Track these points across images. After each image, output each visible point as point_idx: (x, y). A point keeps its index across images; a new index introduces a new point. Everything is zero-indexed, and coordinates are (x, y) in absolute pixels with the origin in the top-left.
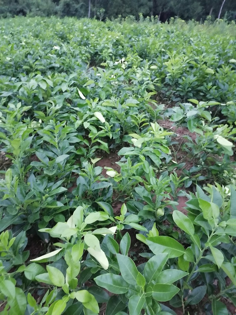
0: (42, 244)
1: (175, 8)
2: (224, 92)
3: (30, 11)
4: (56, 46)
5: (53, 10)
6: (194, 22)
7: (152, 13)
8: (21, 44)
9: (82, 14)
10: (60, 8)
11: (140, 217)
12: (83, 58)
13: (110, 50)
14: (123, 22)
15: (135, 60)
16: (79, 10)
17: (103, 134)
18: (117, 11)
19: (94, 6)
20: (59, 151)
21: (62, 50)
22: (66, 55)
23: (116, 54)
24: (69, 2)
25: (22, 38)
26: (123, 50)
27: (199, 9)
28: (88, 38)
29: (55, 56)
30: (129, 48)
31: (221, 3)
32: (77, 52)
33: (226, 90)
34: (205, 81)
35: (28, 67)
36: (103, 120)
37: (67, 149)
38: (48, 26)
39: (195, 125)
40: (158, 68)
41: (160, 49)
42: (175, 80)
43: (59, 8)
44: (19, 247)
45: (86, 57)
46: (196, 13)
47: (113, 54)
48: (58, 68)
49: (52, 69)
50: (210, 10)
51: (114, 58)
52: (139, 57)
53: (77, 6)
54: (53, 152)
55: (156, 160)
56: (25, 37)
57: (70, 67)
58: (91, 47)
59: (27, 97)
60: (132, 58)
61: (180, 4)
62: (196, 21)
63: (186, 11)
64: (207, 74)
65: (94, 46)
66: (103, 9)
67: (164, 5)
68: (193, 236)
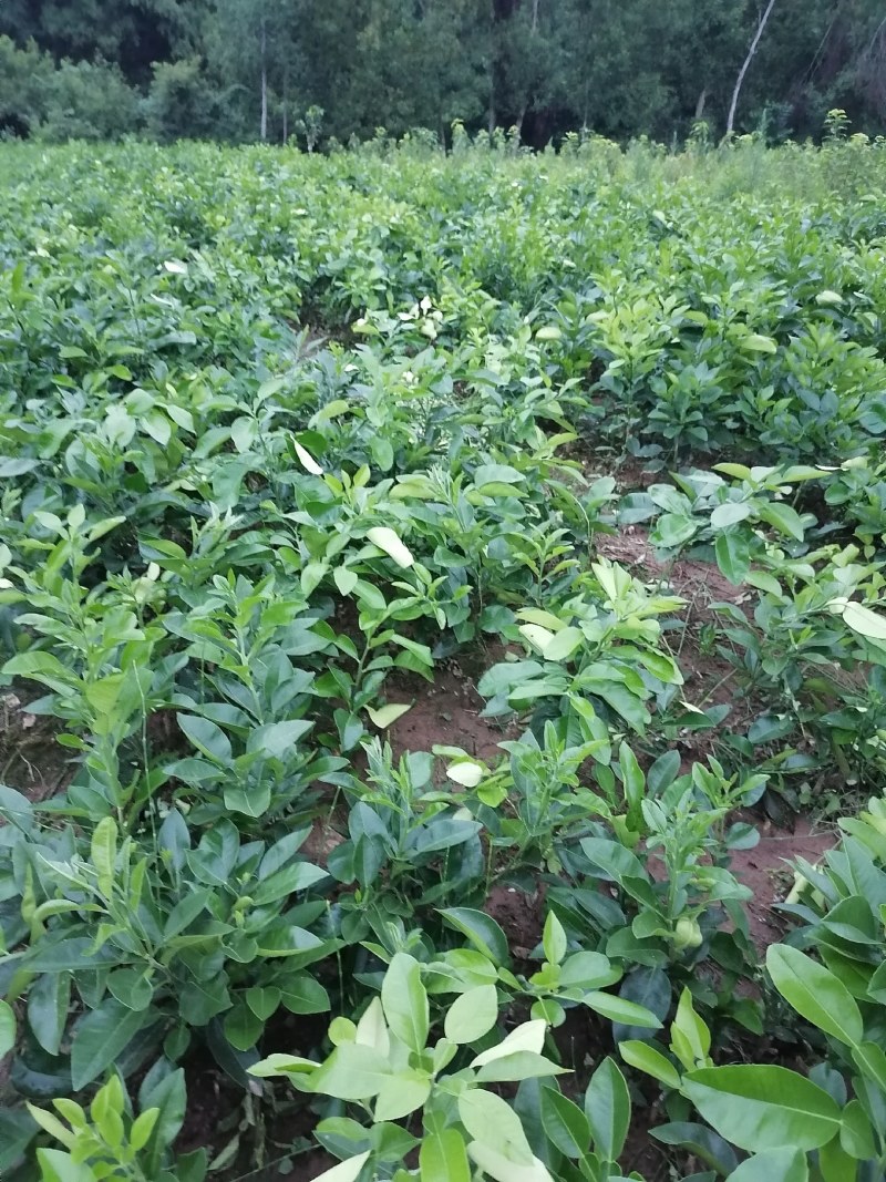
0: (217, 1087)
1: (571, 96)
2: (823, 421)
3: (44, 119)
4: (170, 260)
5: (128, 114)
6: (648, 145)
7: (491, 115)
8: (32, 253)
9: (237, 125)
10: (153, 106)
11: (614, 961)
12: (278, 303)
13: (377, 273)
14: (393, 153)
15: (472, 305)
16: (226, 112)
17: (408, 610)
18: (366, 114)
19: (280, 94)
20: (257, 695)
21: (197, 277)
22: (214, 294)
23: (399, 282)
24: (187, 84)
25: (33, 230)
26: (419, 266)
27: (660, 97)
28: (285, 225)
29: (175, 303)
30: (442, 258)
31: (733, 76)
32: (252, 280)
33: (828, 413)
34: (747, 383)
35: (80, 353)
36: (403, 557)
37: (288, 687)
38: (123, 177)
39: (742, 558)
40: (566, 337)
41: (552, 259)
42: (635, 382)
43: (150, 105)
44: (163, 1140)
45: (287, 299)
46: (647, 111)
47: (388, 285)
48: (192, 347)
49: (170, 351)
50: (696, 101)
51: (390, 298)
52: (486, 295)
53: (218, 97)
54: (234, 703)
55: (631, 709)
56: (46, 227)
57: (235, 343)
58: (300, 258)
59: (98, 479)
60: (460, 301)
61: (588, 83)
62: (653, 142)
63: (613, 106)
64: (749, 354)
65: (312, 257)
66: (315, 107)
67: (535, 86)
68: (857, 1047)
